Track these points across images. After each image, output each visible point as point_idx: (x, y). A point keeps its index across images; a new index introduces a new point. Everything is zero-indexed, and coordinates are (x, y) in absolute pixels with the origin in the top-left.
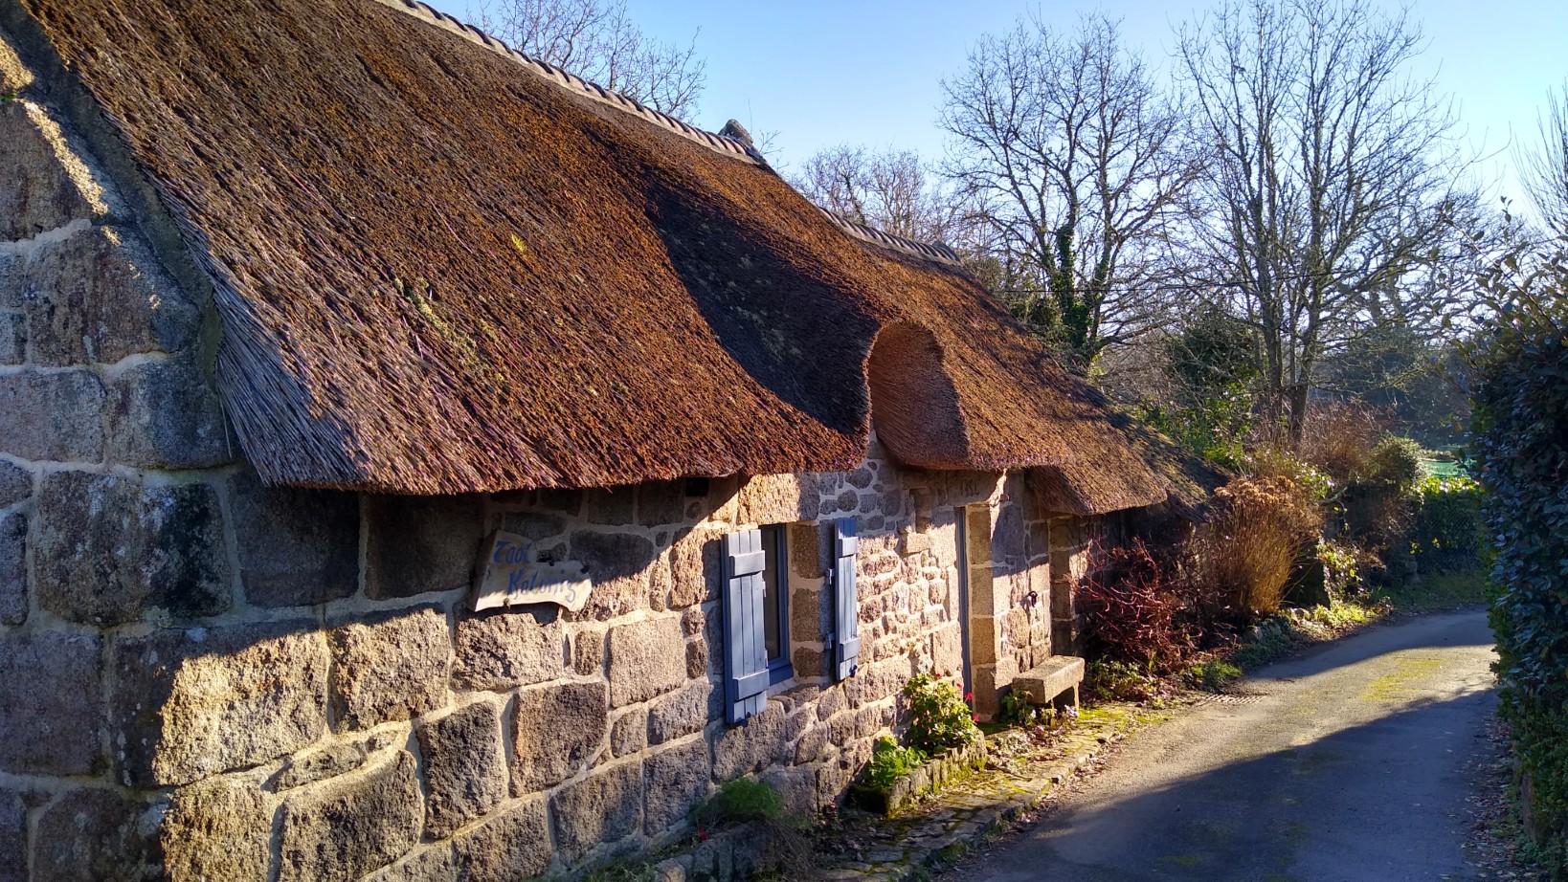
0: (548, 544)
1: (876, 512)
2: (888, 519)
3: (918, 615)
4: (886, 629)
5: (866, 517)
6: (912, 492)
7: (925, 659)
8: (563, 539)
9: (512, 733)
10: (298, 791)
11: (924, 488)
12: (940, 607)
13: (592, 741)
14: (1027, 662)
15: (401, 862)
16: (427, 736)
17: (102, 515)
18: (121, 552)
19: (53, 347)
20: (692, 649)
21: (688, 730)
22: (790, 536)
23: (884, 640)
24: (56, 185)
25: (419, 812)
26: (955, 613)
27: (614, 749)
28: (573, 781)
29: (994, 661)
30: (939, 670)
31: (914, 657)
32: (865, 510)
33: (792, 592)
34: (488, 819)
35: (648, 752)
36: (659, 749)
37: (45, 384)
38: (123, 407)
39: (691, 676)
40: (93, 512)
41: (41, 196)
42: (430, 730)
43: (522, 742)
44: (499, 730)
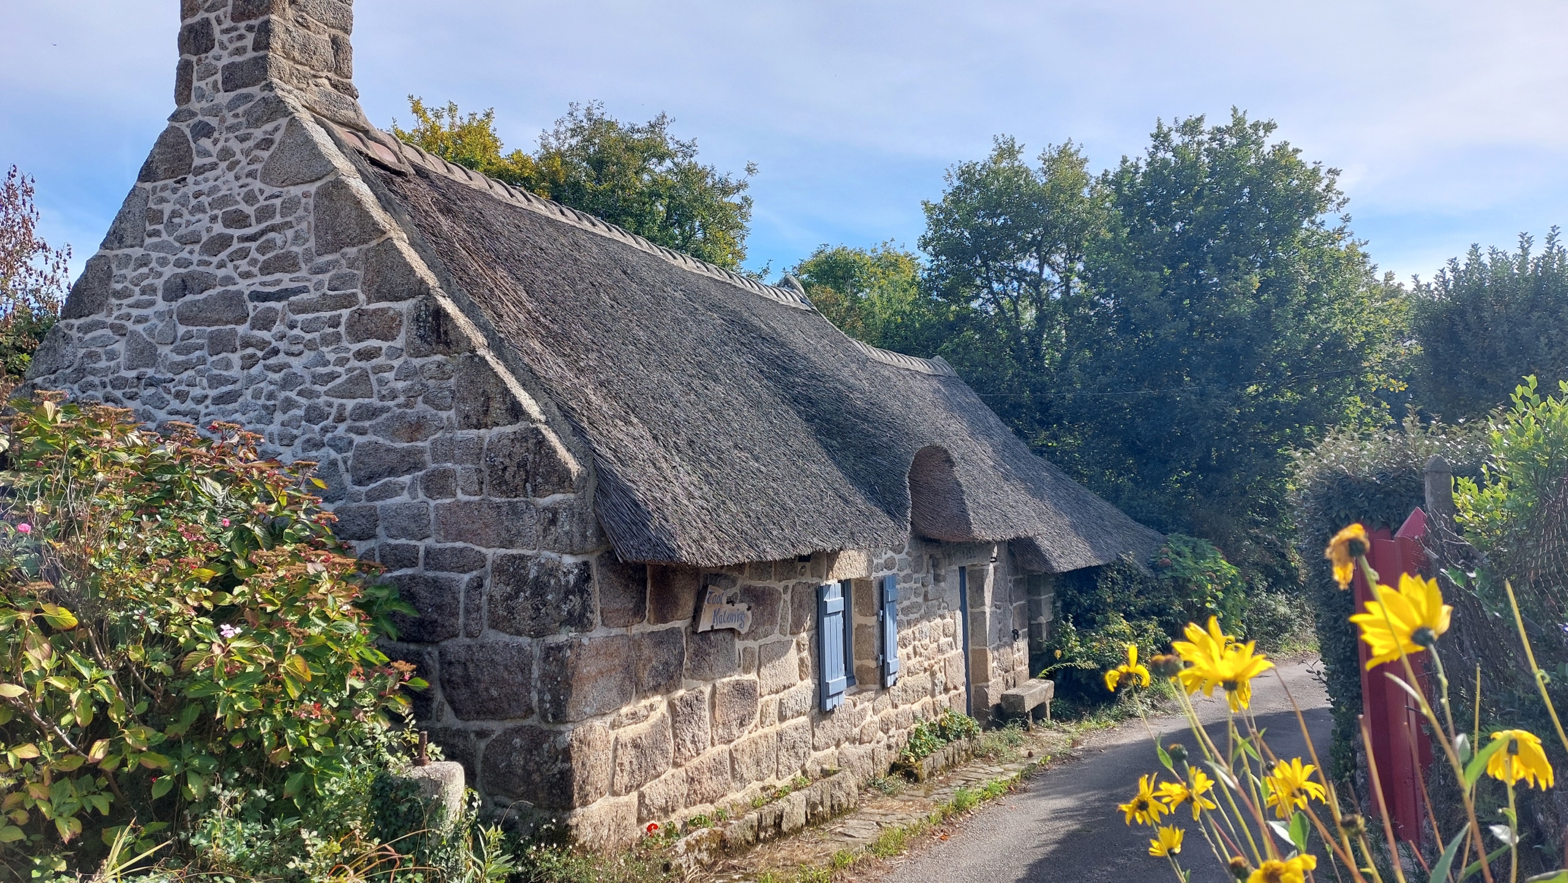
0: (730, 592)
1: (907, 571)
2: (915, 576)
3: (935, 645)
4: (915, 653)
5: (902, 574)
6: (931, 557)
7: (940, 676)
8: (736, 589)
9: (713, 706)
10: (621, 730)
11: (938, 553)
12: (951, 639)
13: (751, 715)
14: (1011, 682)
15: (663, 777)
16: (675, 705)
17: (537, 577)
18: (550, 597)
19: (504, 488)
20: (802, 660)
21: (800, 714)
22: (853, 587)
23: (914, 661)
24: (508, 402)
25: (671, 747)
26: (960, 644)
27: (762, 722)
28: (741, 740)
29: (987, 680)
30: (950, 685)
31: (933, 675)
32: (900, 570)
33: (854, 626)
34: (701, 758)
35: (778, 726)
36: (785, 725)
37: (499, 507)
38: (553, 521)
39: (802, 679)
40: (531, 577)
41: (497, 407)
42: (676, 702)
43: (717, 713)
44: (706, 705)
